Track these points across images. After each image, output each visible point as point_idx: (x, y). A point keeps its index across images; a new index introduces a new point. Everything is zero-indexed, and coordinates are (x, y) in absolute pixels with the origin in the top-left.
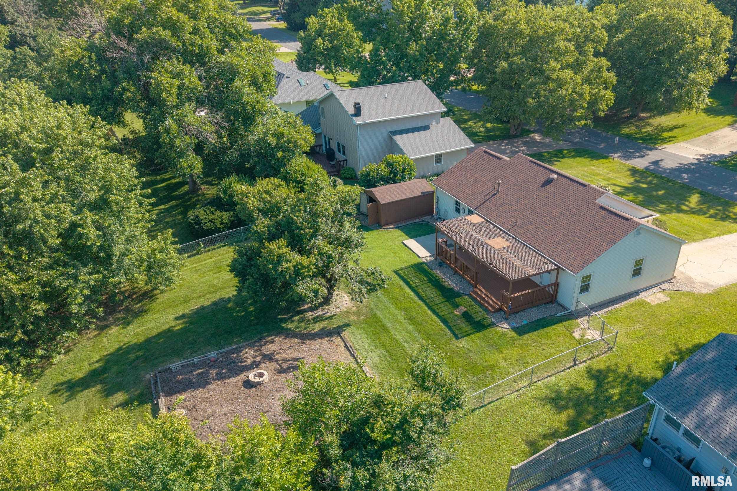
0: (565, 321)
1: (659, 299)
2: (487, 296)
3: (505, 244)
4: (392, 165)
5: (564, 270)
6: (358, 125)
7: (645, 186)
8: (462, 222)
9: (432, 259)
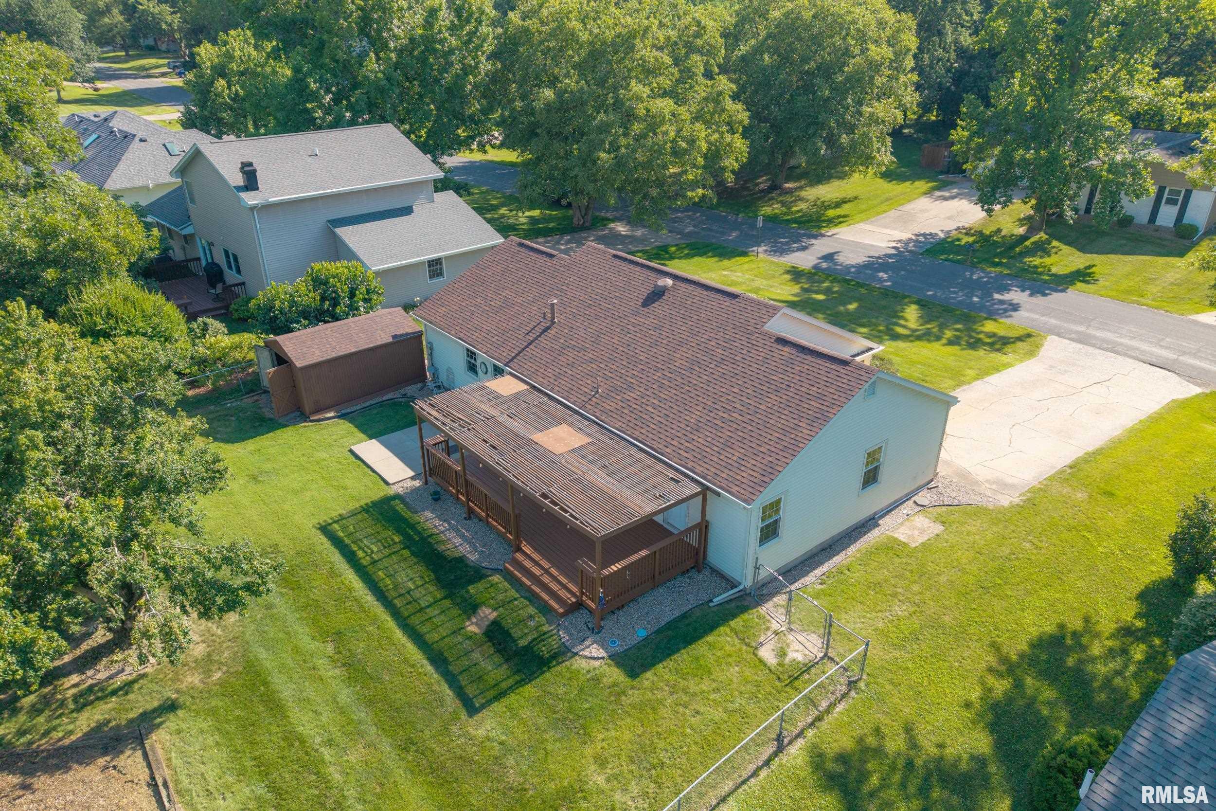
0: (734, 616)
1: (922, 531)
2: (547, 572)
3: (577, 440)
4: (325, 283)
5: (719, 494)
6: (252, 208)
7: (821, 297)
8: (477, 395)
9: (417, 483)
